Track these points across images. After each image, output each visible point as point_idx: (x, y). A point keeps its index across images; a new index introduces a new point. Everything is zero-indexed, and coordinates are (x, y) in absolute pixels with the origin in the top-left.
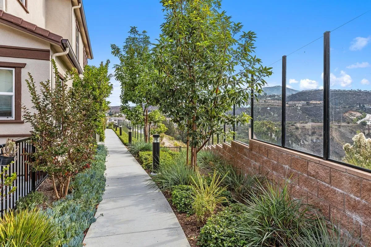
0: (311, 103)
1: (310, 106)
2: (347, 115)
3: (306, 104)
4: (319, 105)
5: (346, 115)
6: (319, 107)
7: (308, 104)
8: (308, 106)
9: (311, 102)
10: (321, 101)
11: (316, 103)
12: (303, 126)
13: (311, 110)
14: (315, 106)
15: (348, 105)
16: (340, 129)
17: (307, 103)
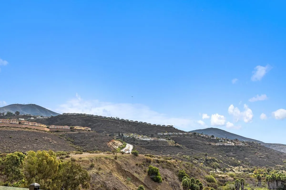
0: (75, 129)
1: (74, 133)
2: (111, 143)
3: (70, 130)
4: (83, 132)
5: (110, 145)
6: (84, 134)
7: (72, 130)
8: (72, 133)
9: (76, 127)
10: (85, 127)
11: (80, 129)
12: (80, 158)
13: (76, 138)
14: (80, 133)
15: (109, 133)
16: (116, 161)
17: (71, 128)
